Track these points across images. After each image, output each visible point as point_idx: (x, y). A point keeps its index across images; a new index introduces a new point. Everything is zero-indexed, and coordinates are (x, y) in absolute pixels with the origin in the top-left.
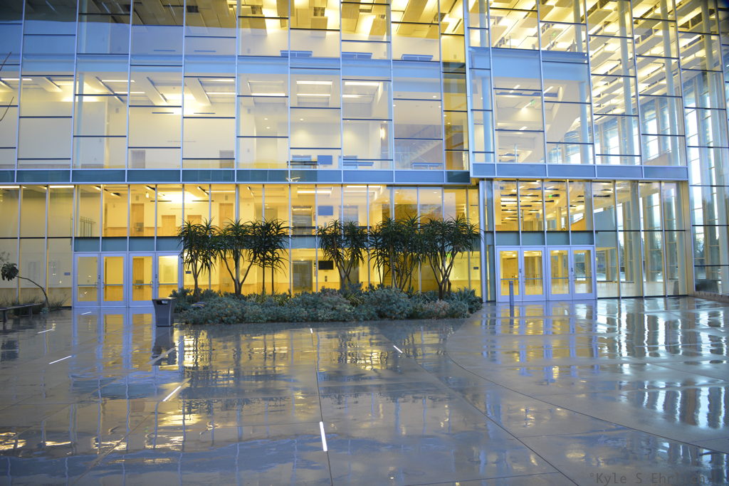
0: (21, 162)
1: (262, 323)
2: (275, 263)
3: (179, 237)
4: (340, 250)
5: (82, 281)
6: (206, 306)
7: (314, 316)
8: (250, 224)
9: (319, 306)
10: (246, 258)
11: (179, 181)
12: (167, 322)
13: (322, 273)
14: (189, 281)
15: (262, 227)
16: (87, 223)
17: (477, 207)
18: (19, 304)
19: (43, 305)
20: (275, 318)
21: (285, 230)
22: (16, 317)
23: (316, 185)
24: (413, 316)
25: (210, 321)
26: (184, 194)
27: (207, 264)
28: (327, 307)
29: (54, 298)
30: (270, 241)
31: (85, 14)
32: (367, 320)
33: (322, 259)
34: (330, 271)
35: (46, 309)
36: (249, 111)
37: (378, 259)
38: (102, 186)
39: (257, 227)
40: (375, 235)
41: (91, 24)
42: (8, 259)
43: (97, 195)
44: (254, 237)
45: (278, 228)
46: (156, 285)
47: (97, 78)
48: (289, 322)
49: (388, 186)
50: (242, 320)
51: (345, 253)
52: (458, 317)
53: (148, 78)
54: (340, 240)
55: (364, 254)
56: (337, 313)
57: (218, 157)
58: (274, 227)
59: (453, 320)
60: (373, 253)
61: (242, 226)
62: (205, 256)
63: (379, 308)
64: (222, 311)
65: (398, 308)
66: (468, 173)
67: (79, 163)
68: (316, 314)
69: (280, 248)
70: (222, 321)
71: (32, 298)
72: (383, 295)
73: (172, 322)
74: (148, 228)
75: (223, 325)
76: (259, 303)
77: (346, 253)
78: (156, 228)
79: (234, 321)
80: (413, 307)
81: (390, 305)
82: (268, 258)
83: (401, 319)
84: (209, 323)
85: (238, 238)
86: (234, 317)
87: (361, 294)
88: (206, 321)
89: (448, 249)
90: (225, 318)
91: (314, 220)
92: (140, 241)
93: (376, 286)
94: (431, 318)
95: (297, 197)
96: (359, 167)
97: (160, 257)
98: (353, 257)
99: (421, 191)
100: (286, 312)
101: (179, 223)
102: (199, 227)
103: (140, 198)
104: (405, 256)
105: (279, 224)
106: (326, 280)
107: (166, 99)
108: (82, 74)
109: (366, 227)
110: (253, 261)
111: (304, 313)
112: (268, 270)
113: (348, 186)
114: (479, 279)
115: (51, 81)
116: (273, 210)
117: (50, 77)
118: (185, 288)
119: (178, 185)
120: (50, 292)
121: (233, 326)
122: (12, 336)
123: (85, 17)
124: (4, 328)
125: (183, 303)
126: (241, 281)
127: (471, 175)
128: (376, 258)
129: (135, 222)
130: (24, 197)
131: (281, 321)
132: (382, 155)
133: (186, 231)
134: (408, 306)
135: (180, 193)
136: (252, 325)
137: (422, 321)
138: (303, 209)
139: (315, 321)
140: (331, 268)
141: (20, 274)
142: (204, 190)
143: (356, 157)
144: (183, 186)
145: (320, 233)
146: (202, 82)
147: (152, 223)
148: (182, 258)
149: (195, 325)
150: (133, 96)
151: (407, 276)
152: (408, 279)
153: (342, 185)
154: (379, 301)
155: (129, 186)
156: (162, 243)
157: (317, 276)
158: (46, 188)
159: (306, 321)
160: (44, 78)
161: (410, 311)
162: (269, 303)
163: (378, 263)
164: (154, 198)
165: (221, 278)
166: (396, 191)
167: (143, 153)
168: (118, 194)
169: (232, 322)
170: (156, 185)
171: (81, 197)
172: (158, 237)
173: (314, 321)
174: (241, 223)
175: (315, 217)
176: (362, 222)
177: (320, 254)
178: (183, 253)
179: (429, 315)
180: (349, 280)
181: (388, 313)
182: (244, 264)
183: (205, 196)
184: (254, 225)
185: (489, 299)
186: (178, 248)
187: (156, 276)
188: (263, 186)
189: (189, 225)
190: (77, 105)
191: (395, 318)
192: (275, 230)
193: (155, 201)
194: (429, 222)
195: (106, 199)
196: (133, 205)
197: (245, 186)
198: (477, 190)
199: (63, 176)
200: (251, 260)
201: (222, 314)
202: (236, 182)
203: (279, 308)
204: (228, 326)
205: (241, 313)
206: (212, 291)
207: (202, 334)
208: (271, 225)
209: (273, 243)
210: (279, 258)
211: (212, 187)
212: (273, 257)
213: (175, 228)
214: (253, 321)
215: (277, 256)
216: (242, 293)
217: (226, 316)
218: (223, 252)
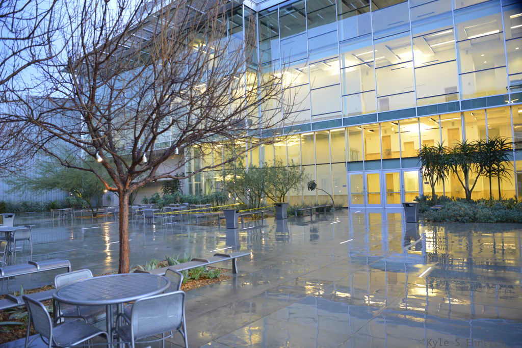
0: (314, 117)
1: (492, 223)
2: (500, 173)
3: (418, 157)
5: (353, 191)
6: (442, 208)
8: (476, 143)
10: (474, 171)
11: (416, 116)
12: (414, 220)
14: (427, 190)
15: (486, 144)
16: (354, 152)
18: (318, 205)
19: (332, 206)
20: (505, 220)
21: (508, 145)
22: (317, 213)
25: (447, 220)
26: (419, 125)
27: (441, 176)
29: (338, 202)
30: (495, 155)
31: (341, 14)
35: (333, 208)
36: (467, 52)
38: (362, 126)
39: (483, 145)
41: (345, 19)
42: (311, 178)
43: (359, 133)
44: (480, 153)
45: (502, 144)
46: (403, 193)
47: (353, 54)
48: (519, 223)
50: (474, 220)
53: (386, 46)
57: (444, 93)
58: (498, 144)
61: (469, 145)
62: (439, 170)
64: (457, 212)
67: (346, 113)
69: (505, 161)
70: (457, 220)
71: (325, 202)
73: (418, 220)
74: (394, 152)
75: (458, 224)
76: (488, 206)
78: (401, 152)
79: (467, 221)
82: (494, 169)
84: (446, 221)
85: (466, 155)
86: (467, 218)
88: (443, 220)
90: (460, 218)
92: (389, 162)
95: (518, 116)
97: (405, 173)
100: (514, 214)
101: (417, 147)
102: (433, 149)
103: (387, 132)
105: (502, 140)
107: (400, 58)
108: (343, 54)
112: (495, 180)
115: (326, 63)
116: (496, 129)
117: (324, 61)
118: (425, 195)
119: (415, 119)
120: (335, 198)
121: (466, 225)
122: (316, 225)
123: (341, 16)
124: (311, 219)
125: (424, 206)
126: (470, 189)
129: (385, 148)
130: (317, 139)
131: (510, 222)
133: (423, 152)
135: (417, 124)
136: (484, 225)
141: (318, 186)
142: (435, 120)
144: (419, 119)
146: (426, 38)
147: (397, 149)
148: (422, 172)
149: (435, 222)
150: (378, 61)
155: (380, 124)
156: (406, 163)
158: (328, 132)
160: (322, 62)
162: (498, 207)
164: (398, 131)
165: (452, 187)
167: (387, 100)
168: (372, 131)
169: (465, 221)
170: (399, 121)
171: (350, 135)
172: (402, 158)
174: (468, 143)
178: (421, 169)
182: (472, 175)
183: (435, 124)
184: (480, 143)
186: (417, 165)
187: (403, 186)
188: (486, 110)
189: (426, 148)
190: (342, 75)
192: (499, 146)
193: (399, 133)
195: (365, 134)
196: (383, 137)
197: (469, 114)
199: (337, 123)
200: (479, 172)
201: (457, 214)
202: (461, 110)
203: (507, 211)
204: (462, 224)
205: (473, 214)
206: (446, 197)
207: (440, 229)
208: (496, 142)
209: (498, 157)
210: (504, 169)
211: (441, 117)
212: (498, 168)
213: (414, 151)
214: (484, 221)
215: (503, 168)
216: (471, 198)
217: (460, 216)
218: (454, 167)
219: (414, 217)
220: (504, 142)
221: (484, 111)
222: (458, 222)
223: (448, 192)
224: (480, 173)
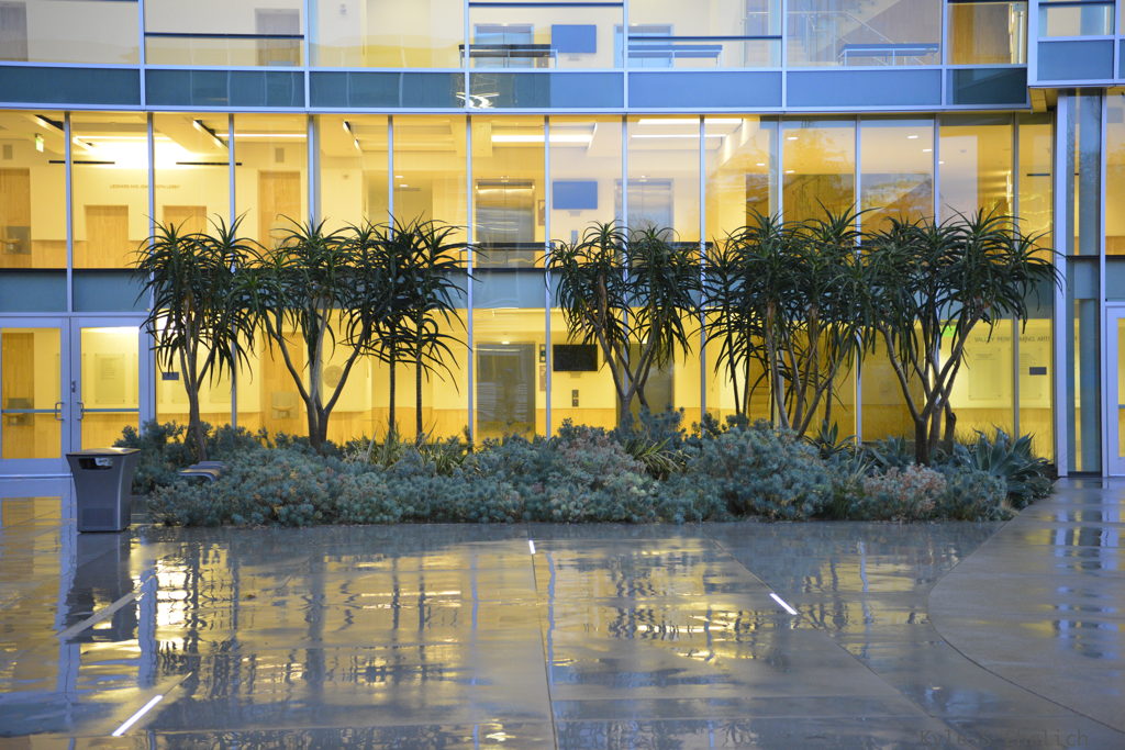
1: (388, 523)
2: (425, 349)
3: (141, 271)
4: (618, 314)
6: (224, 473)
7: (541, 507)
8: (352, 235)
9: (553, 476)
10: (341, 336)
11: (138, 103)
12: (112, 521)
13: (563, 382)
14: (172, 403)
15: (386, 243)
17: (1048, 180)
20: (428, 511)
21: (453, 253)
23: (547, 119)
24: (832, 511)
25: (237, 517)
26: (152, 141)
27: (225, 353)
28: (577, 481)
30: (410, 285)
32: (696, 518)
33: (563, 340)
34: (587, 375)
37: (729, 339)
39: (374, 244)
40: (723, 269)
44: (365, 272)
45: (436, 248)
46: (72, 411)
48: (469, 520)
49: (765, 118)
50: (331, 514)
51: (632, 323)
52: (972, 518)
54: (619, 284)
55: (690, 324)
56: (608, 498)
57: (253, 31)
58: (422, 245)
59: (956, 525)
60: (714, 325)
61: (329, 239)
62: (220, 328)
63: (730, 485)
64: (272, 487)
65: (789, 487)
66: (1022, 72)
68: (545, 501)
69: (441, 306)
70: (273, 517)
72: (742, 448)
73: (127, 520)
74: (44, 243)
75: (275, 530)
76: (379, 465)
77: (633, 321)
78: (71, 243)
79: (306, 517)
80: (835, 486)
81: (765, 477)
82: (406, 334)
83: (796, 519)
84: (232, 522)
85: (319, 276)
86: (306, 507)
87: (678, 445)
88: (225, 517)
89: (948, 311)
90: (281, 510)
91: (542, 222)
93: (723, 421)
94: (889, 518)
95: (489, 153)
96: (675, 60)
97: (83, 331)
98: (655, 333)
99: (868, 131)
100: (457, 492)
101: (140, 230)
102: (201, 243)
103: (15, 155)
104: (813, 333)
105: (436, 235)
106: (575, 403)
109: (696, 245)
110: (361, 345)
111: (511, 496)
112: (406, 372)
113: (643, 121)
114: (1046, 402)
116: (419, 193)
118: (161, 423)
119: (135, 116)
121: (302, 533)
125: (154, 467)
126: (325, 404)
127: (1032, 80)
128: (724, 337)
129: (5, 223)
131: (444, 520)
132: (749, 22)
133: (161, 254)
134: (818, 480)
135: (141, 140)
136: (361, 531)
137: (862, 525)
138: (509, 191)
139: (541, 521)
140: (593, 367)
142: (212, 132)
143: (668, 29)
144: (150, 117)
145: (559, 263)
147: (57, 230)
148: (153, 332)
149: (193, 527)
151: (819, 393)
152: (823, 402)
153: (625, 118)
154: (732, 465)
156: (90, 290)
157: (547, 388)
159: (518, 519)
161: (825, 495)
162: (410, 468)
163: (731, 354)
164: (61, 153)
165: (267, 395)
166: (790, 135)
167: (20, 14)
169: (300, 520)
170: (67, 115)
172: (76, 272)
173: (539, 520)
174: (325, 232)
175: (542, 213)
176: (683, 232)
177: (557, 325)
178: (153, 319)
179: (883, 511)
180: (643, 402)
181: (757, 501)
182: (334, 353)
183: (214, 147)
184: (364, 236)
185: (1079, 467)
186: (136, 304)
187: (73, 386)
188: (390, 119)
189: (172, 236)
191: (777, 517)
192: (426, 252)
193: (67, 162)
194: (888, 228)
197: (333, 121)
198: (1048, 127)
200: (356, 340)
201: (273, 496)
202: (308, 108)
203: (437, 480)
204: (289, 531)
205: (327, 495)
206: (242, 430)
207: (211, 553)
208: (416, 240)
209: (420, 291)
210: (437, 335)
211: (238, 123)
212: (419, 333)
213: (127, 246)
214: (361, 518)
215: (432, 331)
216: (328, 437)
217: (285, 502)
218: (272, 317)
219: (112, 512)
220: (440, 238)
221: (385, 122)
222: (276, 525)
223: (250, 414)
224: (360, 345)
